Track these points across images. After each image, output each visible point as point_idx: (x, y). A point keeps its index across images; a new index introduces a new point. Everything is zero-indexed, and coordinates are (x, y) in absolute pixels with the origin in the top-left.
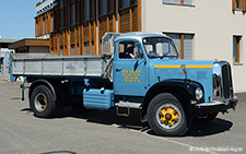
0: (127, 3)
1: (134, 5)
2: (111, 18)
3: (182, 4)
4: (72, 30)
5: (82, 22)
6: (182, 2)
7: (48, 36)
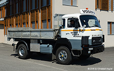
0: (45, 4)
1: (49, 5)
2: (37, 11)
3: (72, 6)
4: (16, 17)
5: (22, 13)
6: (72, 4)
7: (3, 19)
